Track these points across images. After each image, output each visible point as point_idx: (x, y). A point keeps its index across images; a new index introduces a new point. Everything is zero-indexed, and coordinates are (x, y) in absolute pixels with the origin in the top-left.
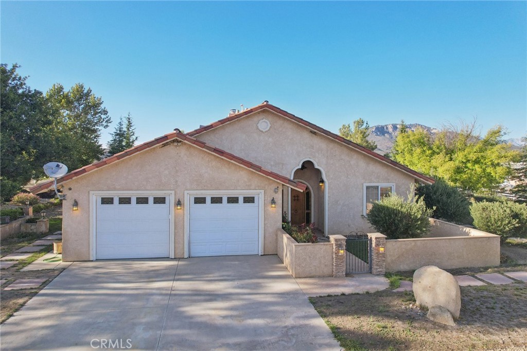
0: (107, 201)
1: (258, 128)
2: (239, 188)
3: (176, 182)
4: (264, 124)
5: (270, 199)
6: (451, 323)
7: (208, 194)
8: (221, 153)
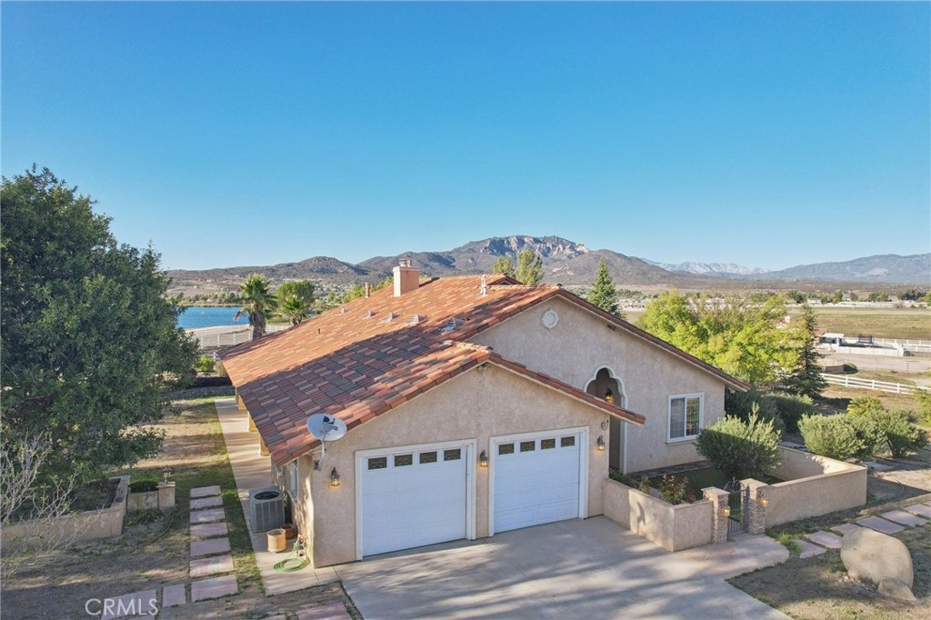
0: (377, 463)
1: (542, 324)
2: (559, 426)
3: (479, 425)
4: (550, 317)
5: (595, 438)
6: (912, 598)
7: (517, 440)
8: (545, 379)
